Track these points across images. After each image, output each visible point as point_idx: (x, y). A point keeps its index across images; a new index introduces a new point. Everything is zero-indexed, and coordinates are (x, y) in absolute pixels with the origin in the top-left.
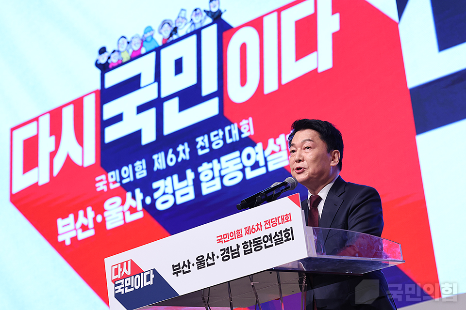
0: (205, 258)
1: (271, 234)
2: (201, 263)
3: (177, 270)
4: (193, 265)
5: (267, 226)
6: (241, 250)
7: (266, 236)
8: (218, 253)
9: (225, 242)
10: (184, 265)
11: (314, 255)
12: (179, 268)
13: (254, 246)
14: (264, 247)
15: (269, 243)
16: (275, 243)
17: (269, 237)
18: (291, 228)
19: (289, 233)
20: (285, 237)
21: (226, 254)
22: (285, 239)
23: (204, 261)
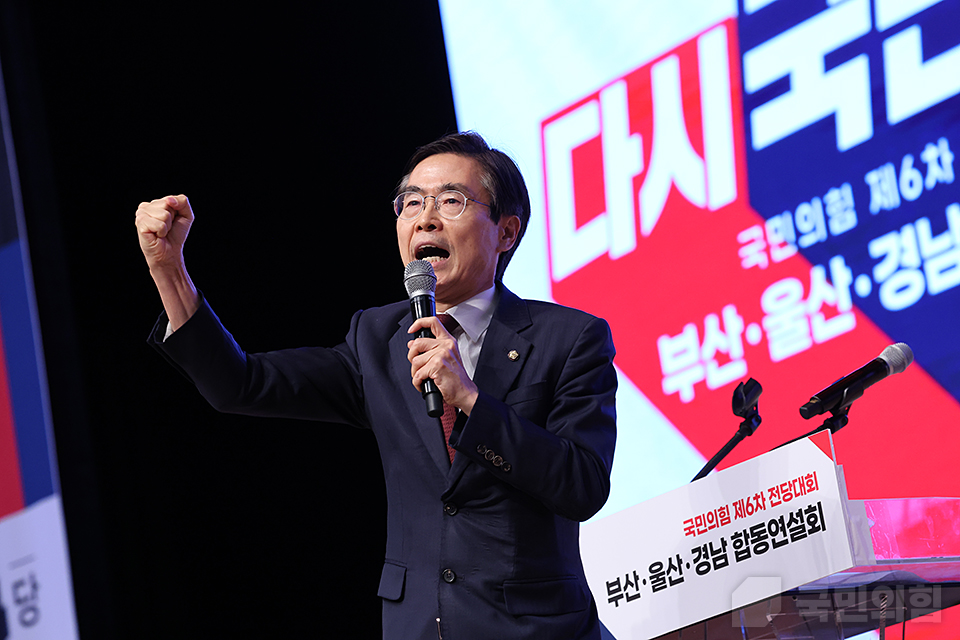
20: (809, 523)
21: (702, 560)
22: (808, 527)
23: (663, 573)
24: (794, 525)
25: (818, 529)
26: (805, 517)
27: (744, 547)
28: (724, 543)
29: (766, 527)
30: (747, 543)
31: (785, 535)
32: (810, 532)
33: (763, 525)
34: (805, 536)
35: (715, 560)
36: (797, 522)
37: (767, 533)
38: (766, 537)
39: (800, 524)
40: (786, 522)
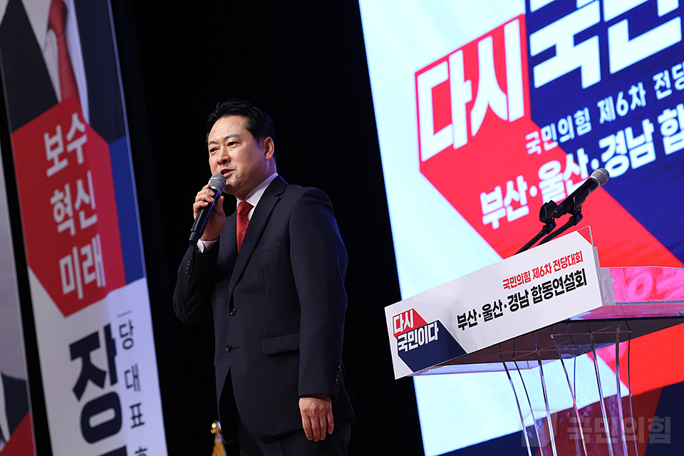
0: (492, 308)
1: (561, 278)
2: (488, 313)
3: (463, 321)
4: (480, 316)
5: (557, 267)
6: (530, 298)
7: (556, 280)
8: (506, 301)
9: (512, 287)
10: (470, 316)
11: (614, 302)
12: (465, 320)
13: (544, 292)
14: (554, 293)
15: (559, 289)
16: (567, 288)
17: (559, 281)
18: (583, 270)
19: (580, 277)
20: (577, 281)
21: (514, 303)
22: (576, 283)
23: (491, 310)
24: (568, 282)
25: (582, 284)
26: (575, 277)
27: (538, 295)
28: (527, 293)
29: (552, 284)
30: (540, 293)
31: (563, 288)
32: (578, 286)
33: (550, 282)
34: (575, 288)
35: (521, 303)
36: (570, 280)
37: (552, 287)
38: (552, 289)
39: (571, 281)
40: (564, 280)
